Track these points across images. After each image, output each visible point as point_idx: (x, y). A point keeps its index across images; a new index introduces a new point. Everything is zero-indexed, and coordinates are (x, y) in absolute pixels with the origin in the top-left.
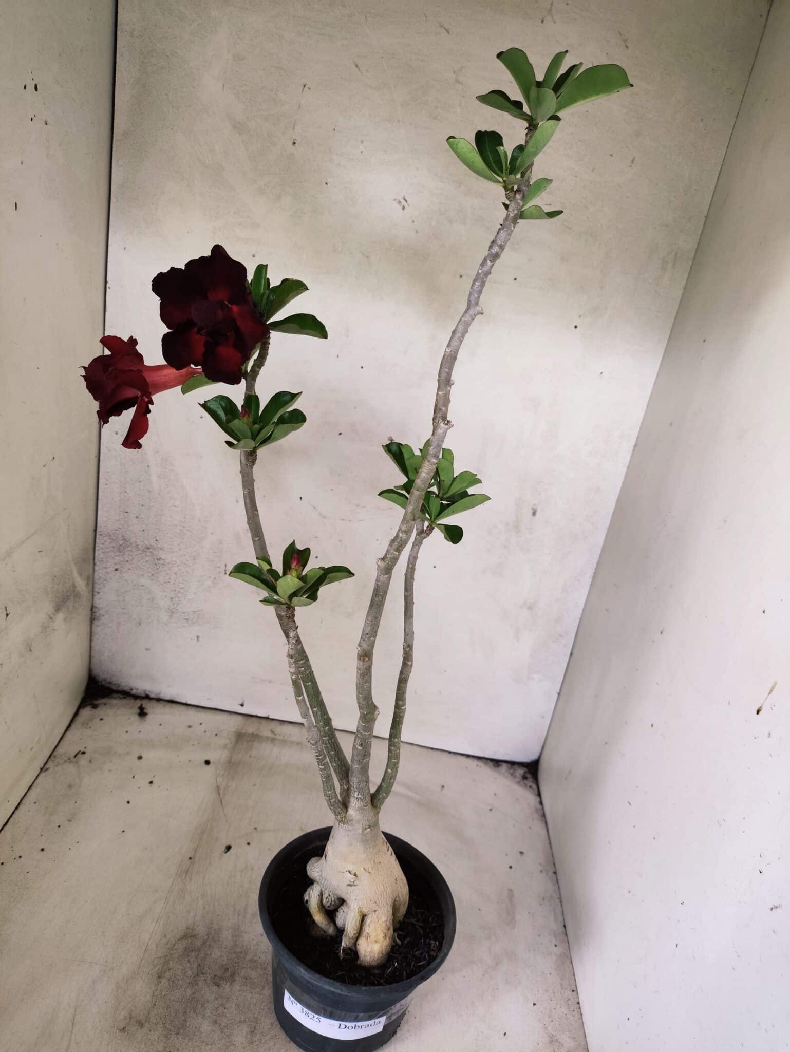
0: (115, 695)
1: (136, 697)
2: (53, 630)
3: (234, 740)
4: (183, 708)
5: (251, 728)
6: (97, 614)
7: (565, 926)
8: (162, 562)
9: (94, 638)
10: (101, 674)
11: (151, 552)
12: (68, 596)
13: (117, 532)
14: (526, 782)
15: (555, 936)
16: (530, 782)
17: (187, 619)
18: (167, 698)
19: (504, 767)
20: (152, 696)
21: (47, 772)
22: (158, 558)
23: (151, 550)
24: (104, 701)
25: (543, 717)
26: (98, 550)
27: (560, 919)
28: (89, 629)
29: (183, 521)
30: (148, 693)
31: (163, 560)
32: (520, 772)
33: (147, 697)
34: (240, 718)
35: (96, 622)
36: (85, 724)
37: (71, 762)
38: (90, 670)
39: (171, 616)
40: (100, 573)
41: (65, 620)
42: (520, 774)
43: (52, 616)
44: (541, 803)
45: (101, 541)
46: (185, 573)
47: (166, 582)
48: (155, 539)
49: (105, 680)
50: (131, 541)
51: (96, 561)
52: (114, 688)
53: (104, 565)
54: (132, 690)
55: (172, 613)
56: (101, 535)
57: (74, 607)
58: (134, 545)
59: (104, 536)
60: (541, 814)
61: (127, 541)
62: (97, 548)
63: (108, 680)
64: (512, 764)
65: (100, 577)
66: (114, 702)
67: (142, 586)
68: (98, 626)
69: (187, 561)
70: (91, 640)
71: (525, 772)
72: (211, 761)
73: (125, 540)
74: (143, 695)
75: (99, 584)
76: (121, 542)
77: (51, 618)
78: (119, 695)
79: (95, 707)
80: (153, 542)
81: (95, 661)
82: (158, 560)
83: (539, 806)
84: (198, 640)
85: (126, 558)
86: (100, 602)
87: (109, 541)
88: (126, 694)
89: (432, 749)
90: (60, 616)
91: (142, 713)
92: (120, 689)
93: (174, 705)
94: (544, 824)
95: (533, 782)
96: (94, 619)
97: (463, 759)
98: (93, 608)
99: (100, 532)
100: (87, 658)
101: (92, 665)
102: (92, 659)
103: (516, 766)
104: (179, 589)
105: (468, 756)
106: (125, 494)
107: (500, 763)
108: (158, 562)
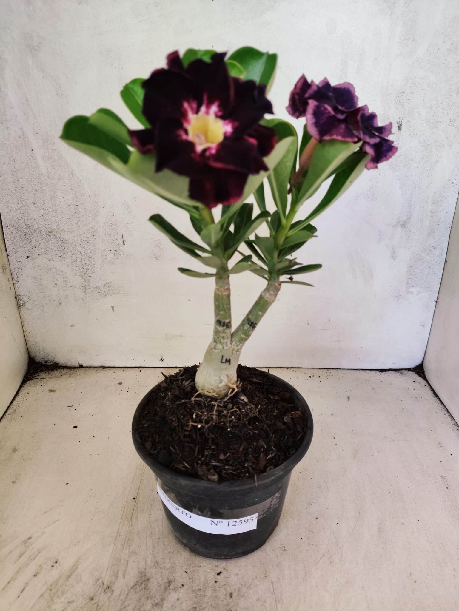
1: (71, 368)
6: (22, 301)
9: (25, 323)
10: (38, 354)
11: (54, 235)
13: (20, 221)
17: (100, 293)
18: (98, 365)
20: (85, 365)
22: (62, 239)
24: (43, 375)
28: (18, 316)
29: (75, 199)
30: (81, 364)
31: (66, 240)
32: (410, 375)
33: (80, 367)
35: (23, 309)
38: (28, 352)
39: (85, 293)
40: (14, 265)
46: (89, 251)
47: (74, 262)
49: (42, 359)
50: (34, 228)
51: (8, 253)
53: (16, 255)
54: (66, 363)
55: (85, 289)
58: (37, 231)
59: (10, 227)
61: (31, 229)
63: (46, 358)
65: (16, 267)
67: (54, 268)
68: (26, 312)
69: (87, 238)
70: (22, 327)
73: (28, 227)
74: (77, 365)
75: (17, 273)
76: (26, 230)
79: (36, 380)
80: (53, 225)
81: (30, 344)
84: (113, 310)
85: (33, 244)
86: (21, 291)
87: (15, 231)
88: (64, 367)
93: (105, 369)
96: (20, 306)
98: (16, 297)
101: (29, 347)
104: (87, 267)
108: (62, 243)
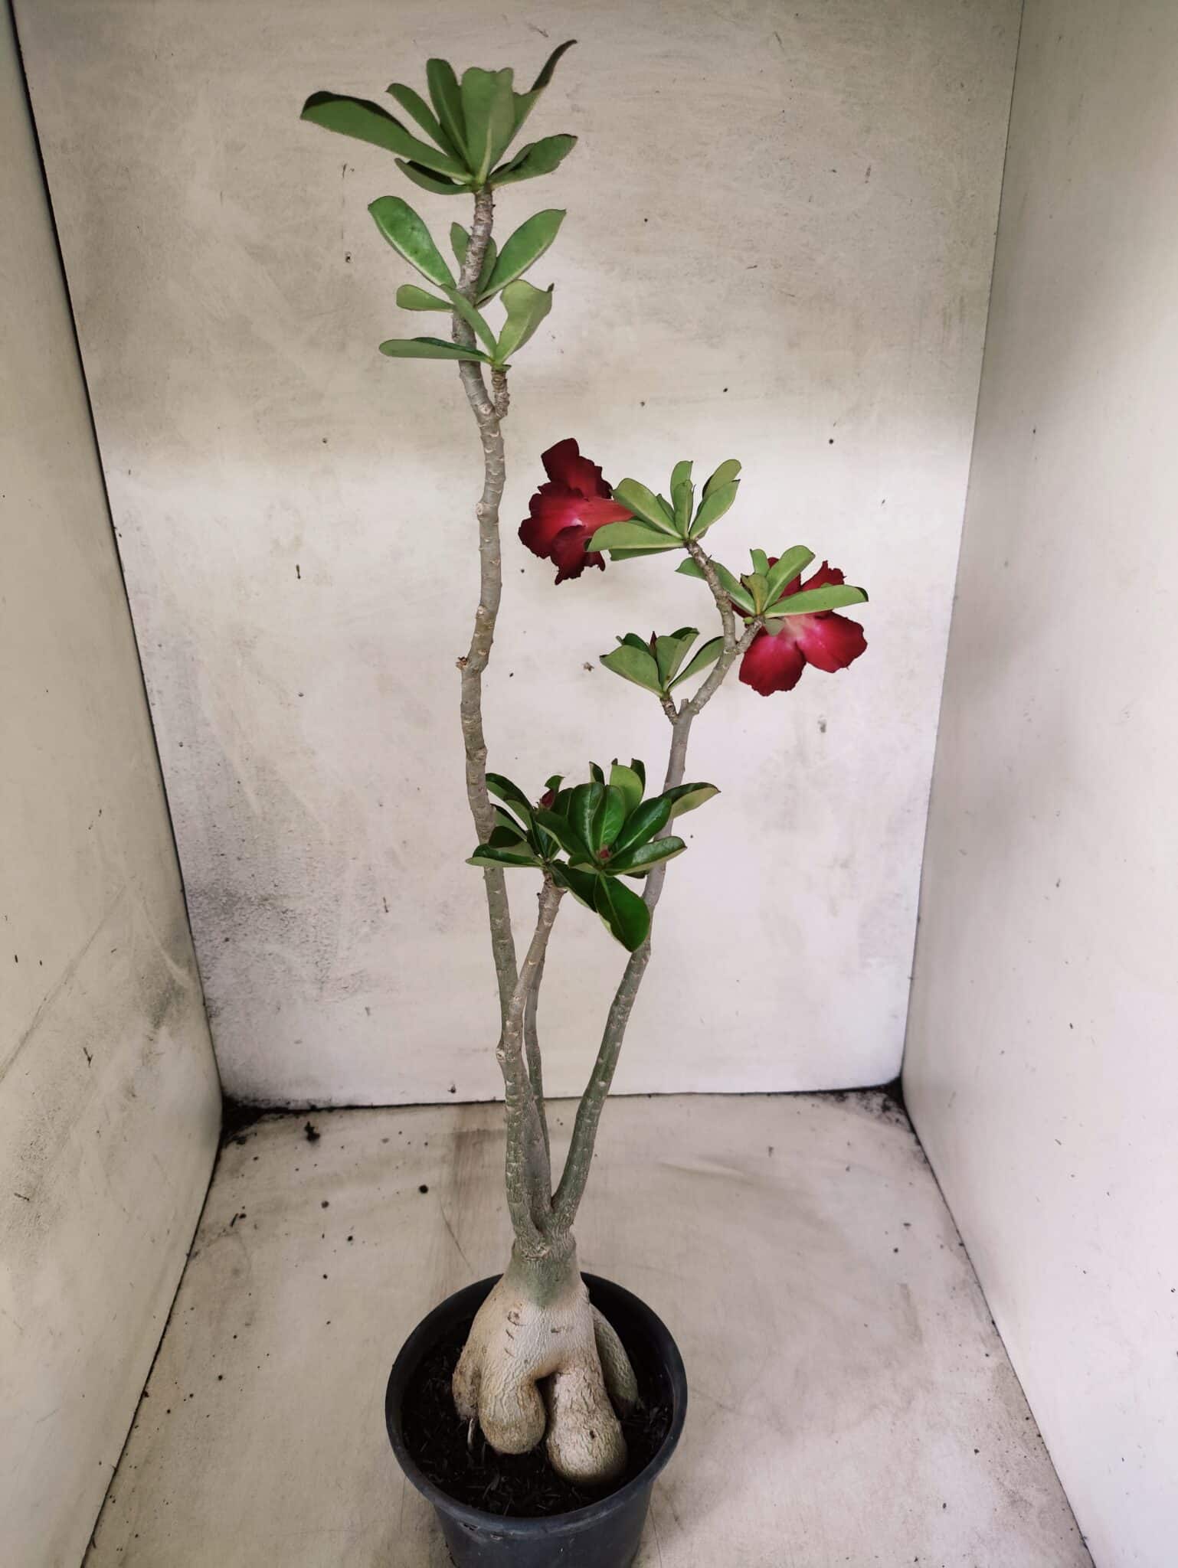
0: (266, 1117)
1: (298, 1113)
2: (158, 1054)
3: (453, 1146)
4: (368, 1114)
5: (474, 1122)
6: (214, 1009)
7: (993, 1323)
8: (290, 914)
9: (218, 1042)
10: (239, 1091)
11: (271, 904)
12: (167, 999)
13: (215, 886)
14: (888, 1114)
15: (983, 1341)
16: (895, 1114)
17: (346, 988)
18: (343, 1103)
19: (853, 1099)
20: (320, 1105)
21: (197, 1257)
22: (284, 910)
23: (270, 901)
24: (252, 1128)
25: (896, 1017)
26: (194, 917)
27: (985, 1315)
28: (206, 1033)
29: (308, 849)
30: (313, 1103)
31: (292, 911)
32: (877, 1100)
33: (314, 1109)
34: (454, 1110)
35: (214, 1020)
36: (235, 1172)
37: (228, 1235)
38: (222, 1089)
39: (321, 988)
40: (204, 950)
41: (171, 1034)
42: (878, 1105)
43: (151, 1035)
44: (918, 1142)
45: (194, 903)
46: (328, 924)
47: (303, 942)
48: (273, 884)
49: (246, 1098)
50: (238, 895)
51: (194, 934)
52: (263, 1106)
53: (208, 938)
54: (289, 1103)
55: (321, 983)
56: (192, 896)
57: (178, 1011)
58: (243, 899)
59: (197, 895)
60: (922, 1159)
61: (232, 896)
62: (191, 915)
63: (252, 1097)
64: (863, 1091)
65: (206, 956)
66: (268, 1127)
67: (270, 954)
68: (219, 1024)
69: (327, 905)
70: (213, 1048)
71: (885, 1100)
72: (429, 1186)
73: (228, 894)
74: (306, 1106)
75: (206, 966)
76: (224, 899)
77: (151, 1040)
78: (273, 1115)
79: (242, 1141)
80: (270, 889)
81: (224, 1076)
82: (284, 913)
83: (917, 1148)
84: (368, 1014)
85: (235, 919)
86: (214, 991)
87: (206, 901)
88: (283, 1111)
89: (742, 1094)
90: (164, 1030)
91: (312, 1136)
92: (272, 1105)
93: (355, 1113)
94: (930, 1175)
95: (900, 1112)
96: (211, 1017)
97: (790, 1099)
98: (205, 1003)
99: (191, 891)
100: (214, 1073)
101: (222, 1079)
102: (221, 1073)
103: (869, 1094)
104: (324, 948)
105: (796, 1094)
106: (216, 829)
107: (845, 1095)
108: (285, 915)
